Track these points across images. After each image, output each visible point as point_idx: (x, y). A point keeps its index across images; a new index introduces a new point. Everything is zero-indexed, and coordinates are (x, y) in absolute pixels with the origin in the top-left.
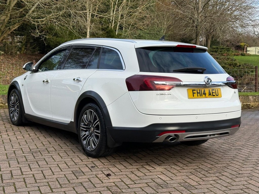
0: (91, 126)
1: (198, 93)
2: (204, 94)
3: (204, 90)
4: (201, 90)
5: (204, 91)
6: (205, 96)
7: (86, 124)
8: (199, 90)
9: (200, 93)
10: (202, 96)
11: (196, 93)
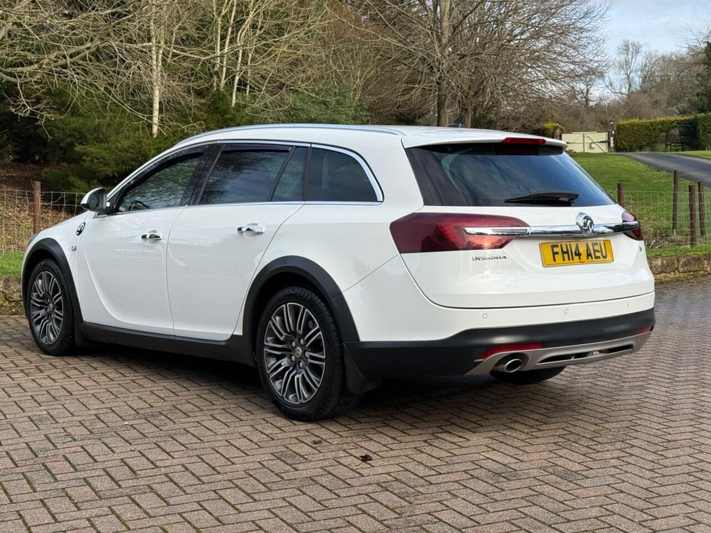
0: (294, 344)
1: (564, 253)
2: (576, 255)
3: (577, 245)
4: (570, 245)
5: (577, 247)
6: (580, 259)
7: (282, 339)
8: (566, 245)
9: (567, 252)
10: (573, 259)
11: (560, 252)
